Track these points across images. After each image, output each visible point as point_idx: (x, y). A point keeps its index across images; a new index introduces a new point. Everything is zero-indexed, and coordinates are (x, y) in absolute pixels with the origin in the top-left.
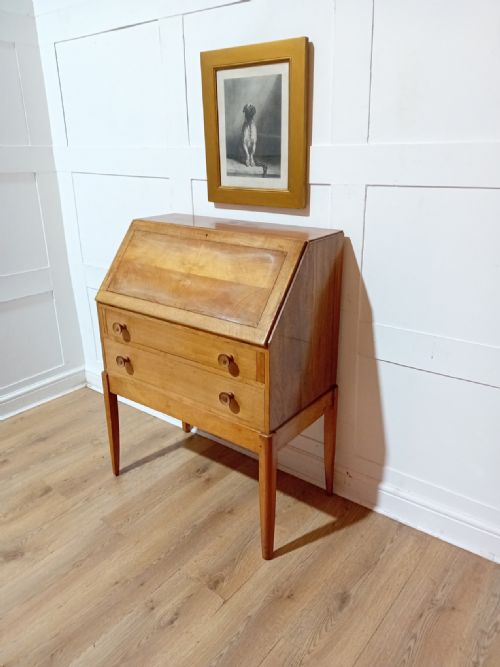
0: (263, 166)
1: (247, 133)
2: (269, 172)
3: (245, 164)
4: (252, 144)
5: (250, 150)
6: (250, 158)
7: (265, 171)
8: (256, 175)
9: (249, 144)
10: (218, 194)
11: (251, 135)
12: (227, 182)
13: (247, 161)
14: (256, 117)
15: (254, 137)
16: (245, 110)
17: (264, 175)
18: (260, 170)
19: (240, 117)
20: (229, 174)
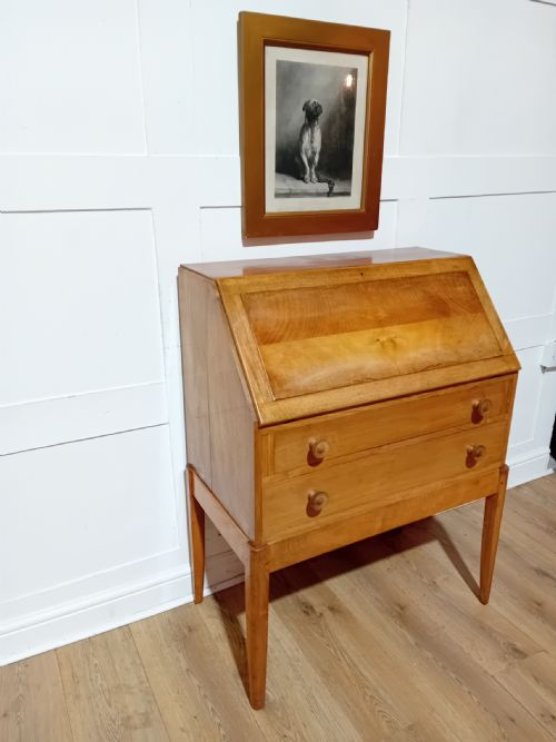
0: (329, 183)
1: (307, 138)
2: (336, 189)
3: (303, 179)
4: (314, 153)
5: (311, 161)
6: (310, 172)
7: (331, 189)
8: (319, 195)
9: (310, 153)
10: (259, 225)
11: (313, 142)
12: (273, 206)
13: (307, 176)
14: (322, 118)
15: (317, 145)
16: (306, 108)
17: (330, 194)
18: (324, 187)
19: (299, 117)
20: (277, 195)
